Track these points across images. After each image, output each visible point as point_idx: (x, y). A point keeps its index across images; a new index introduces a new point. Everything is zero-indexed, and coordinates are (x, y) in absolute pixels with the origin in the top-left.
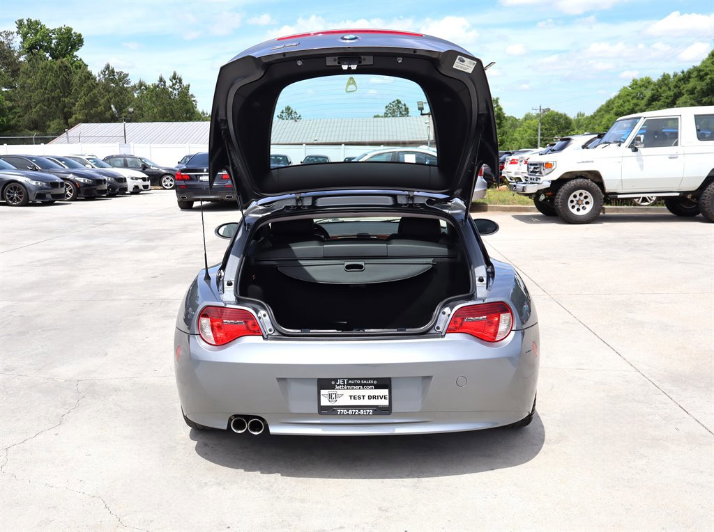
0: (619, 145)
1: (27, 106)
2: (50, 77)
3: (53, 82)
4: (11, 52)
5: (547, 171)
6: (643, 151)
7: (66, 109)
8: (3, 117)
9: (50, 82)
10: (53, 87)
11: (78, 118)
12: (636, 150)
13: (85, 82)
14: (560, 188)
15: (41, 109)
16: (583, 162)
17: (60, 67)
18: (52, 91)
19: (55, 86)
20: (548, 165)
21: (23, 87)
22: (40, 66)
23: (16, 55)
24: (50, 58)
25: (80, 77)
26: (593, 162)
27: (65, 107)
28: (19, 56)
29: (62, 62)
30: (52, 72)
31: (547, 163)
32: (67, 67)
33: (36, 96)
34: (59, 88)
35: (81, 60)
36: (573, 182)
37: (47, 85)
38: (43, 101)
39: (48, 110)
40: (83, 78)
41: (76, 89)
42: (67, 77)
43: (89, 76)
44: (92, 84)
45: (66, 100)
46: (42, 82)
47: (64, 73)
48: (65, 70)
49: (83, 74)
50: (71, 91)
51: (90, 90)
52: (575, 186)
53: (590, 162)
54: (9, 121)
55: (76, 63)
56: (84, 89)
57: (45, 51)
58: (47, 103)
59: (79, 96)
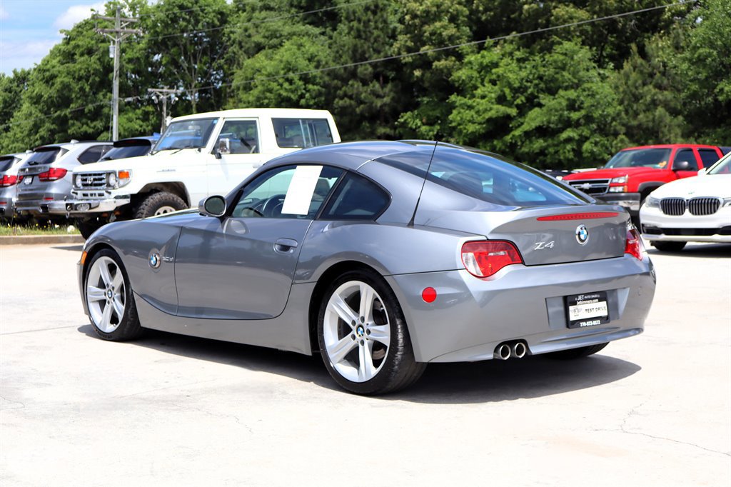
0: (200, 150)
5: (122, 182)
6: (227, 157)
12: (219, 157)
14: (141, 205)
16: (163, 171)
20: (123, 175)
26: (174, 170)
31: (120, 173)
36: (157, 197)
52: (160, 201)
53: (171, 170)
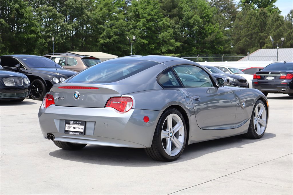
1: (238, 39)
2: (253, 20)
3: (254, 23)
4: (232, 6)
7: (261, 40)
8: (222, 46)
9: (253, 23)
10: (255, 26)
11: (268, 46)
13: (275, 22)
15: (246, 41)
17: (260, 13)
18: (253, 29)
19: (256, 25)
21: (236, 27)
22: (248, 13)
23: (236, 7)
24: (257, 8)
25: (272, 19)
27: (260, 39)
28: (238, 8)
29: (262, 10)
30: (255, 17)
32: (265, 13)
33: (243, 32)
34: (258, 27)
35: (277, 8)
37: (251, 25)
38: (248, 36)
39: (250, 41)
40: (274, 20)
41: (269, 27)
42: (264, 19)
43: (279, 19)
44: (279, 24)
45: (262, 34)
46: (248, 23)
47: (262, 17)
48: (264, 15)
49: (274, 17)
50: (266, 28)
51: (278, 27)
54: (225, 48)
55: (273, 10)
56: (274, 27)
57: (254, 4)
58: (250, 37)
59: (271, 31)
